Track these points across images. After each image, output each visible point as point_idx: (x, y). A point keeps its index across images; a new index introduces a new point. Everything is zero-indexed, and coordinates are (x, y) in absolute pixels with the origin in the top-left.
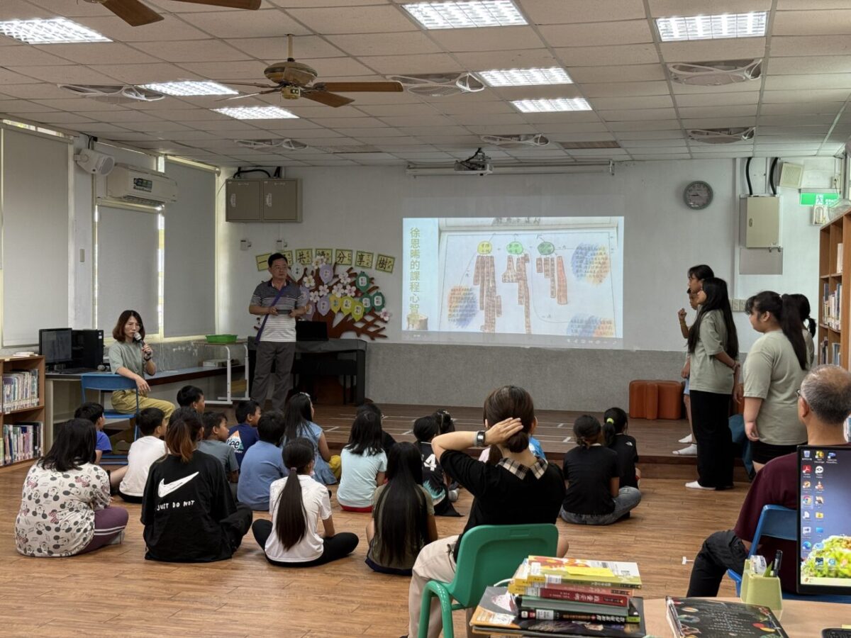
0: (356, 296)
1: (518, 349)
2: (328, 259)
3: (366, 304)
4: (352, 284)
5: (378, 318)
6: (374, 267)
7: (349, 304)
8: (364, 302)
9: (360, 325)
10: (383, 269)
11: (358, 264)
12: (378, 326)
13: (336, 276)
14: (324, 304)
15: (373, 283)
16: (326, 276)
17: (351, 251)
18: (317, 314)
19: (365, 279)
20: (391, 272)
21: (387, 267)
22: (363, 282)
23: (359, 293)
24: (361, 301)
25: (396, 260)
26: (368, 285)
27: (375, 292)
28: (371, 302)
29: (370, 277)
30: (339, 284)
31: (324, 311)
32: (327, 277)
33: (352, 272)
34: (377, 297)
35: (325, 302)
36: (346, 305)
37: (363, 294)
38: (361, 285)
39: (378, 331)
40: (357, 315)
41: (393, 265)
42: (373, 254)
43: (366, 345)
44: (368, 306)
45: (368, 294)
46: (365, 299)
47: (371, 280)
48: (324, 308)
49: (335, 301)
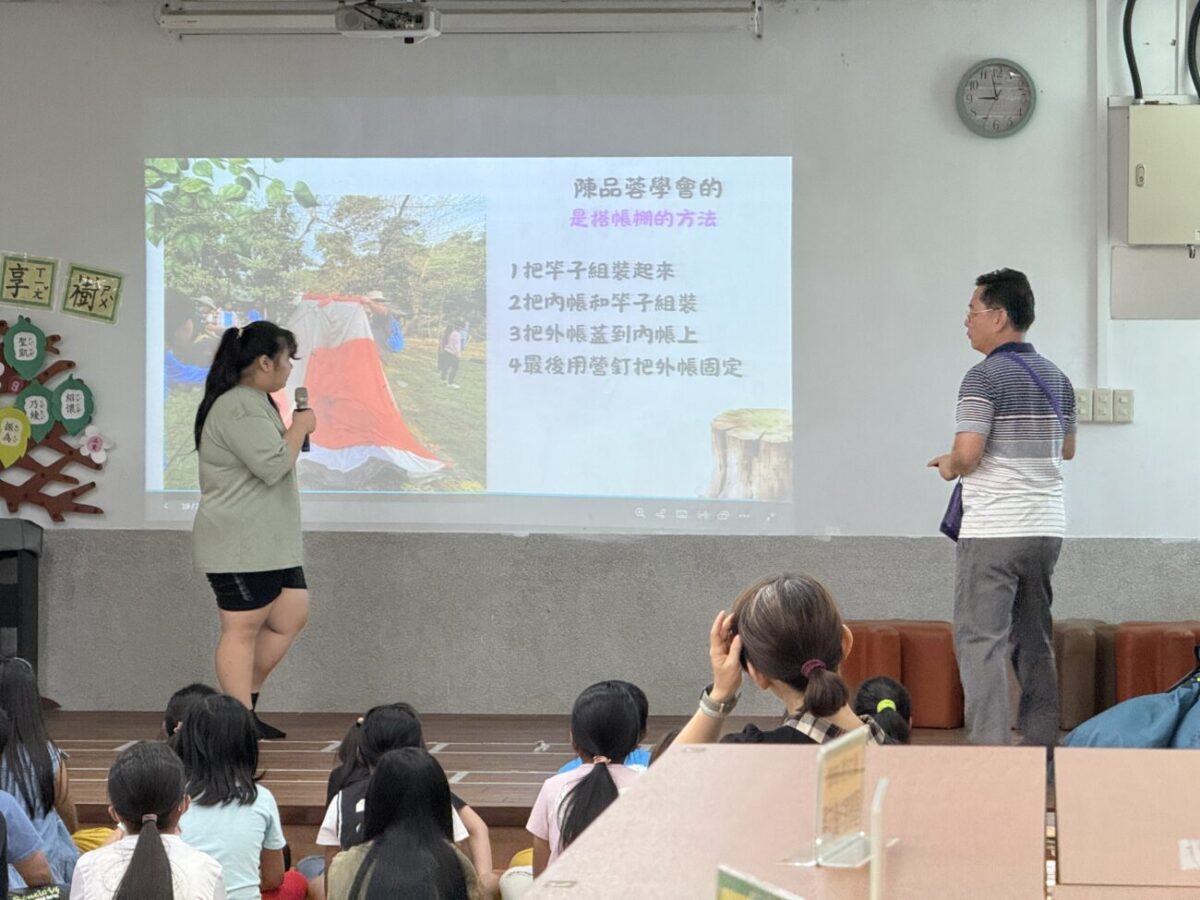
0: (5, 389)
1: (496, 539)
3: (35, 415)
5: (72, 456)
6: (57, 305)
8: (29, 407)
9: (17, 478)
10: (85, 308)
11: (8, 294)
12: (75, 481)
15: (57, 352)
19: (31, 339)
21: (98, 300)
22: (24, 349)
23: (15, 382)
24: (20, 405)
25: (125, 283)
26: (40, 359)
27: (63, 378)
28: (50, 411)
34: (69, 392)
37: (25, 384)
38: (18, 357)
39: (74, 494)
40: (9, 447)
41: (117, 297)
42: (53, 265)
43: (42, 536)
44: (43, 422)
45: (42, 384)
46: (33, 398)
47: (50, 342)
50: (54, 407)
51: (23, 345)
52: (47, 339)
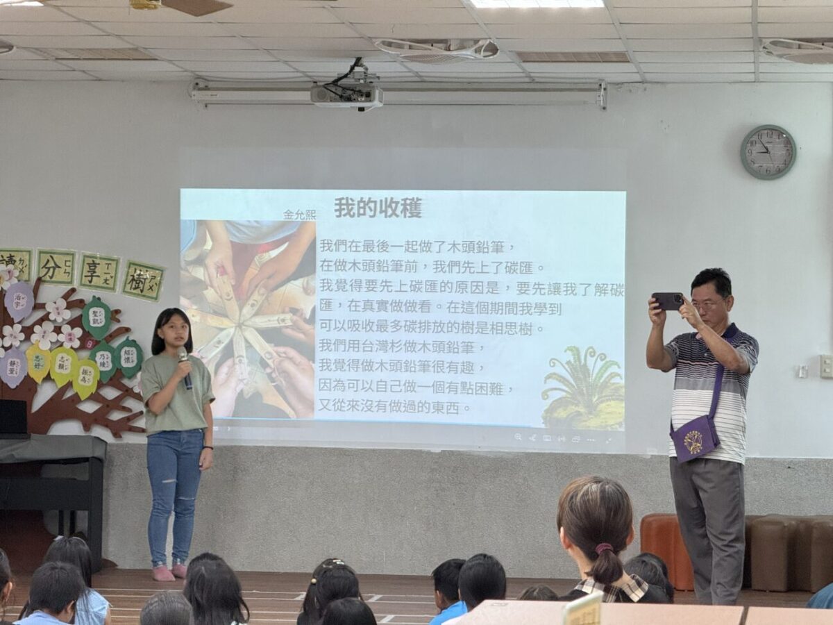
0: (83, 347)
1: (419, 453)
2: (21, 271)
3: (103, 364)
4: (74, 323)
5: (128, 392)
6: (119, 288)
7: (67, 364)
8: (99, 359)
9: (90, 408)
10: (138, 291)
11: (85, 281)
12: (129, 410)
13: (39, 306)
15: (118, 321)
16: (17, 306)
17: (73, 255)
19: (101, 312)
20: (156, 299)
21: (147, 286)
22: (96, 318)
23: (90, 341)
24: (93, 357)
25: (166, 274)
26: (106, 327)
27: (122, 339)
28: (113, 362)
29: (112, 308)
30: (44, 324)
31: (13, 379)
32: (20, 307)
33: (75, 297)
34: (126, 348)
35: (16, 360)
36: (61, 366)
37: (97, 343)
38: (92, 324)
39: (128, 419)
40: (85, 386)
41: (160, 284)
42: (117, 261)
43: (106, 448)
44: (108, 369)
45: (108, 343)
46: (102, 353)
47: (114, 315)
48: (14, 372)
49: (37, 357)
50: (116, 359)
51: (95, 316)
52: (112, 312)
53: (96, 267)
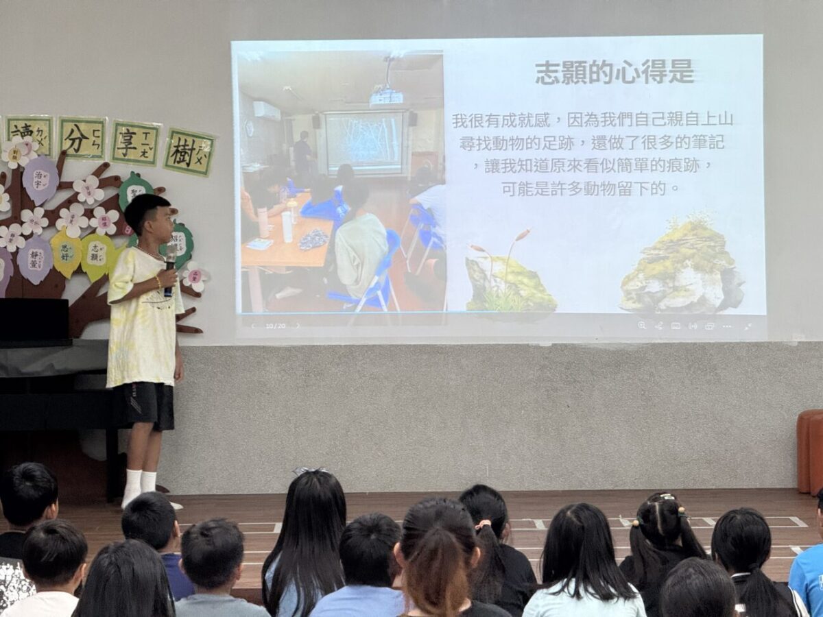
2: (41, 143)
4: (108, 205)
6: (160, 162)
7: (102, 254)
10: (183, 165)
13: (64, 186)
14: (34, 255)
16: (38, 186)
17: (102, 123)
18: (17, 279)
20: (205, 173)
21: (194, 160)
25: (217, 143)
29: (154, 186)
30: (74, 207)
31: (35, 274)
32: (41, 188)
33: (108, 174)
35: (39, 251)
36: (94, 257)
41: (209, 156)
42: (157, 130)
48: (37, 265)
49: (65, 247)
53: (131, 137)
